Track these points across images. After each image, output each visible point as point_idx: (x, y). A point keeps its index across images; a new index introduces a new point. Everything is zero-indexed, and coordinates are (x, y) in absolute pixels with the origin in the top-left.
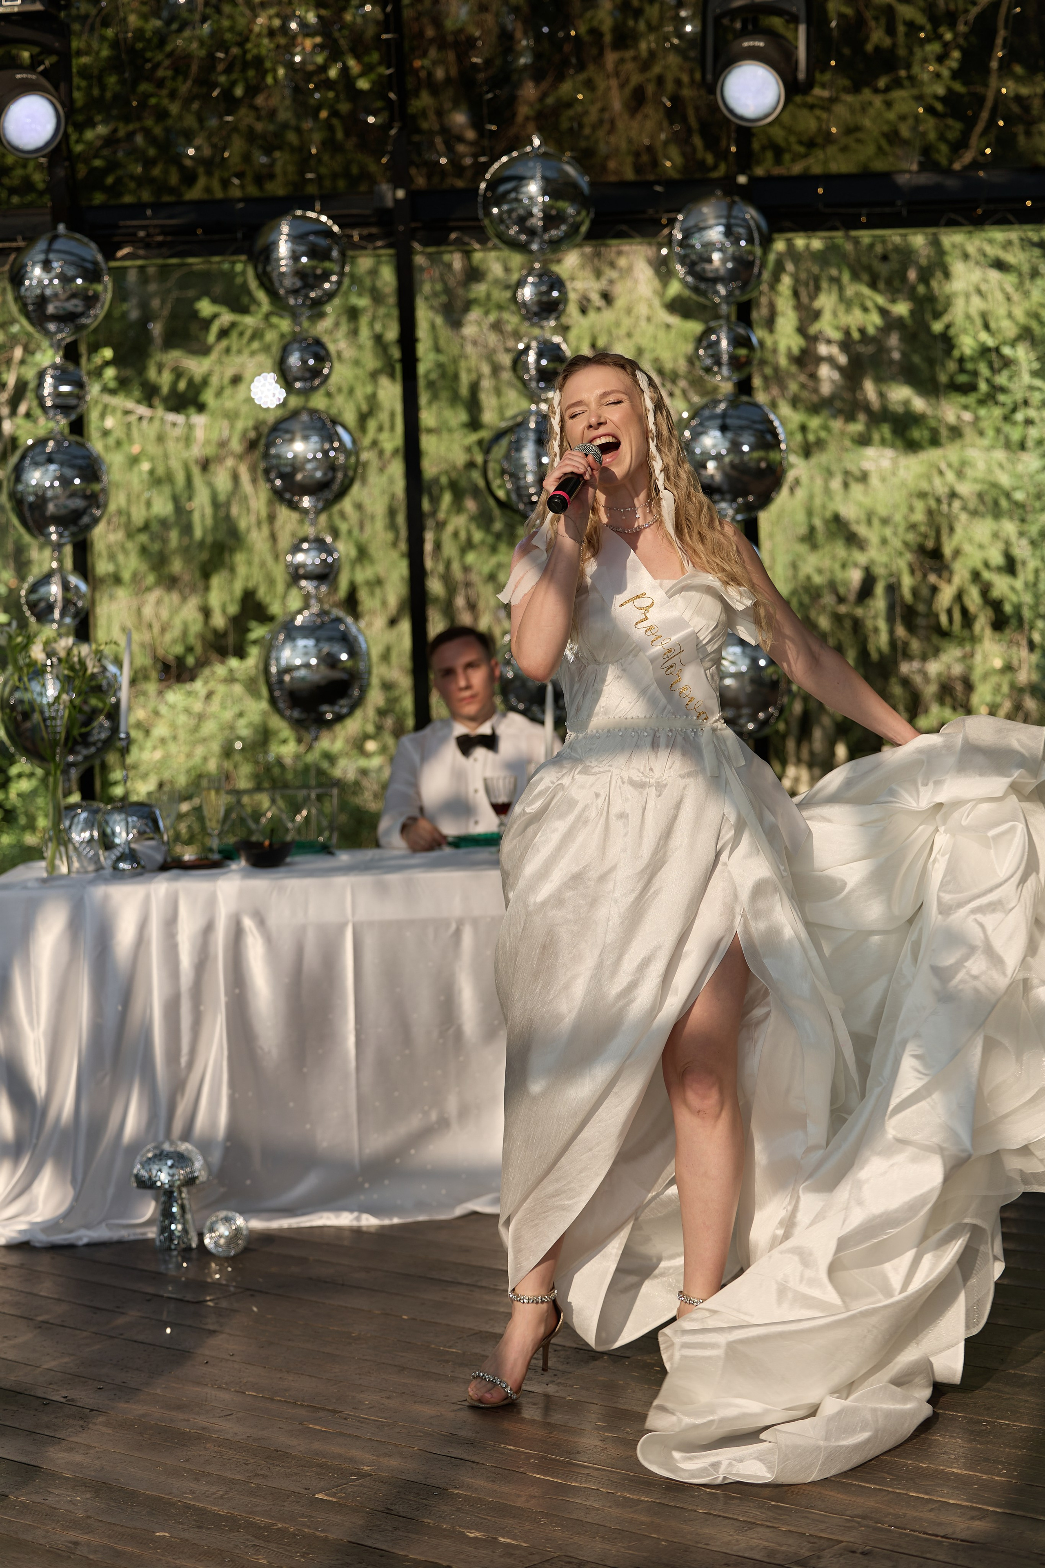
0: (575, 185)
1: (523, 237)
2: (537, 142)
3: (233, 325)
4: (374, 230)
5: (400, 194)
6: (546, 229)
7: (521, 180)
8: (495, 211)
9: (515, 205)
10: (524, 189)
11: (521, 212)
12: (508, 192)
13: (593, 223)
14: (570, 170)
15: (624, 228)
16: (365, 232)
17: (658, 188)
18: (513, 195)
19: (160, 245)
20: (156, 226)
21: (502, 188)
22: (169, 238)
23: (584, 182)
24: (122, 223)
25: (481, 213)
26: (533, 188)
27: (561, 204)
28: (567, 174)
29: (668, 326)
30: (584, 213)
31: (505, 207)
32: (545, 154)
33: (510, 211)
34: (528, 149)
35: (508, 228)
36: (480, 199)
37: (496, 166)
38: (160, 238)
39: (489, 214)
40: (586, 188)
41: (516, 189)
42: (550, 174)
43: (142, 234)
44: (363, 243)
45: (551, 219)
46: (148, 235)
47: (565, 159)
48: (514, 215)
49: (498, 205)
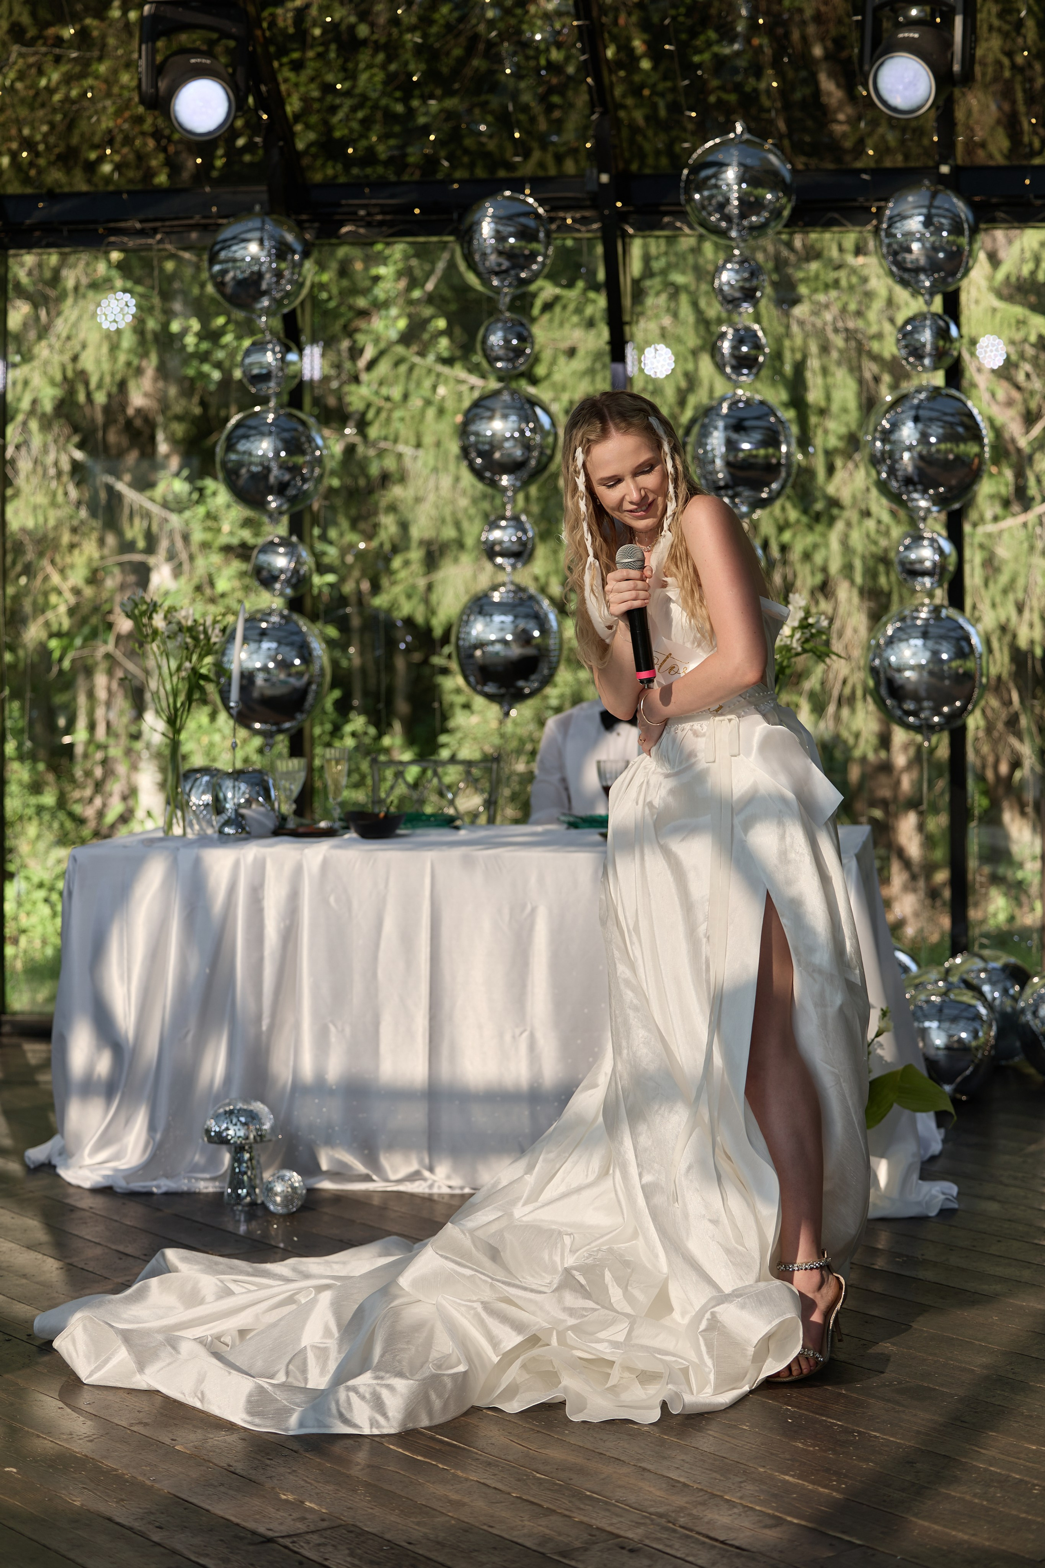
0: (774, 173)
1: (724, 224)
2: (739, 128)
3: (557, 298)
4: (587, 214)
5: (604, 178)
6: (743, 216)
7: (722, 165)
8: (697, 196)
9: (714, 191)
10: (723, 176)
11: (720, 199)
12: (708, 178)
13: (794, 210)
14: (773, 158)
15: (836, 215)
16: (578, 215)
17: (865, 177)
18: (713, 181)
19: (381, 224)
20: (375, 205)
21: (704, 173)
22: (388, 217)
23: (785, 170)
24: (344, 202)
25: (683, 198)
26: (731, 174)
27: (759, 191)
28: (770, 162)
29: (994, 310)
30: (784, 201)
31: (706, 193)
32: (747, 141)
33: (711, 197)
34: (732, 135)
35: (710, 215)
36: (682, 184)
37: (699, 151)
38: (379, 217)
39: (691, 199)
40: (787, 176)
41: (715, 176)
42: (749, 161)
43: (362, 213)
44: (577, 226)
45: (749, 205)
46: (369, 214)
47: (767, 146)
48: (714, 202)
49: (698, 191)
